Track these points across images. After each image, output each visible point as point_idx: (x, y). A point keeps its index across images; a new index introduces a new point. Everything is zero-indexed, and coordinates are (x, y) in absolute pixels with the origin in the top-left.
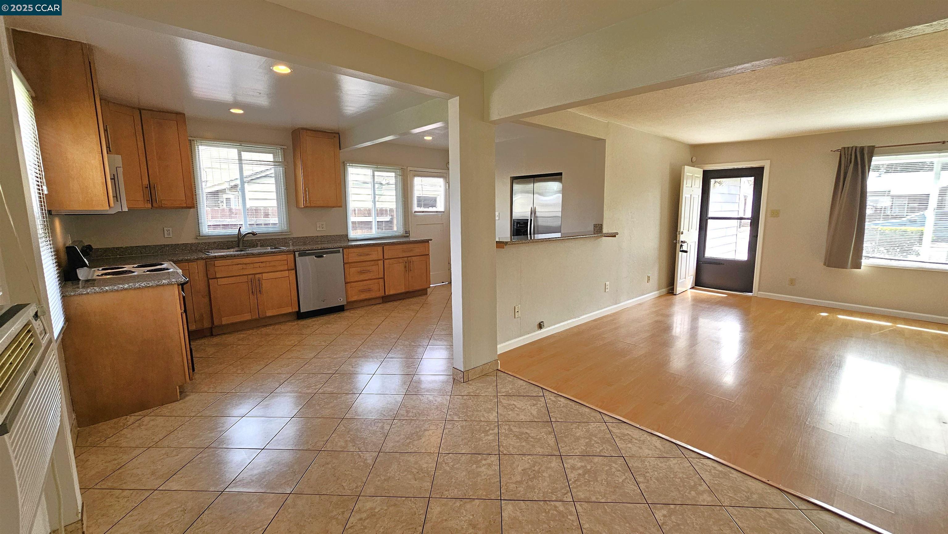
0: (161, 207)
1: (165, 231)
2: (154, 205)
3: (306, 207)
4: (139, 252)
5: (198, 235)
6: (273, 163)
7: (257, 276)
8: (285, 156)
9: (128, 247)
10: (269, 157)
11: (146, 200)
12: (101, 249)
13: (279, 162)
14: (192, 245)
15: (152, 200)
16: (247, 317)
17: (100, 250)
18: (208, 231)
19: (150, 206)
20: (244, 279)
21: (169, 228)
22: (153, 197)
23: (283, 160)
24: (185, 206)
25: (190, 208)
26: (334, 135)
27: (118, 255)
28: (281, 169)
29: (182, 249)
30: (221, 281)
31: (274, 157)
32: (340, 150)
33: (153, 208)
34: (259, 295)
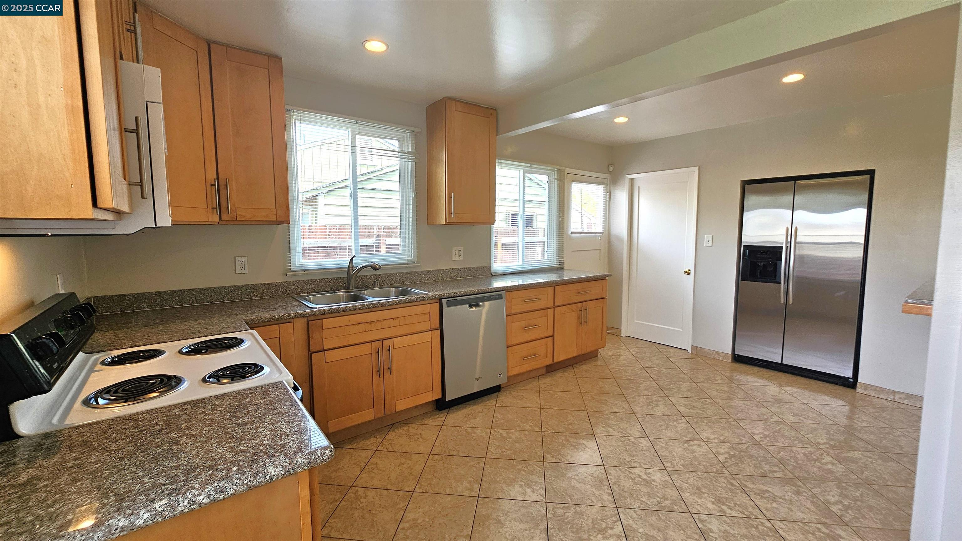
0: (235, 222)
1: (237, 262)
2: (225, 217)
3: (448, 224)
4: (194, 299)
5: (288, 269)
6: (397, 153)
7: (386, 343)
8: (416, 144)
9: (175, 291)
10: (395, 144)
11: (210, 207)
12: (129, 295)
13: (408, 153)
14: (277, 285)
15: (220, 209)
16: (367, 415)
17: (127, 298)
18: (303, 261)
19: (217, 219)
20: (366, 349)
21: (243, 258)
22: (224, 204)
23: (414, 151)
24: (275, 220)
25: (282, 223)
26: (491, 111)
27: (158, 305)
28: (409, 165)
29: (263, 293)
30: (332, 356)
31: (400, 145)
32: (497, 135)
33: (221, 222)
34: (387, 375)
